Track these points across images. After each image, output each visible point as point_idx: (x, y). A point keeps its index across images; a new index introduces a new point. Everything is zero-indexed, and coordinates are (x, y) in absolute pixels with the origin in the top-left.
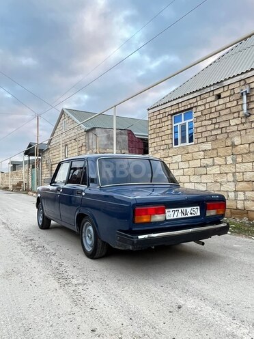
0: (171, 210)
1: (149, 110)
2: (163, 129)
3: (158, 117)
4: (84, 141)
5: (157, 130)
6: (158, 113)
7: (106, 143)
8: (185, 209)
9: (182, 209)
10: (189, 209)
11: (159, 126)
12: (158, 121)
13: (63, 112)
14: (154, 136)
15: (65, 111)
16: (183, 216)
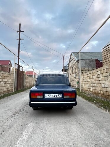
0: (47, 95)
1: (102, 49)
2: (108, 58)
3: (106, 52)
4: (77, 65)
5: (106, 59)
6: (105, 50)
7: (84, 66)
8: (54, 95)
9: (52, 95)
10: (56, 95)
11: (106, 56)
12: (105, 54)
13: (71, 54)
14: (104, 61)
15: (72, 53)
16: (52, 97)
